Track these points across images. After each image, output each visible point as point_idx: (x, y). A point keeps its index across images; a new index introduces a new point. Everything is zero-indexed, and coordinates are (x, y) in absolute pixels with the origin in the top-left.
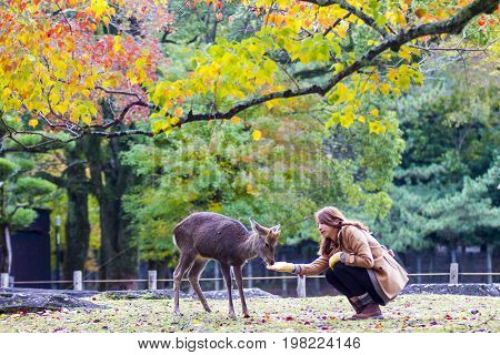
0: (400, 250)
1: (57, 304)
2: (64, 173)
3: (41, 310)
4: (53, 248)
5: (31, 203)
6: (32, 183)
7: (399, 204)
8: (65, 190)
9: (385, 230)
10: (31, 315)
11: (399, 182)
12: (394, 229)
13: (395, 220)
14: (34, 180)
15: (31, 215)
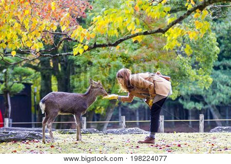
0: (217, 104)
1: (32, 138)
2: (39, 64)
3: (23, 140)
4: (33, 104)
5: (21, 80)
6: (22, 70)
7: (216, 80)
8: (39, 73)
9: (209, 93)
10: (19, 143)
11: (216, 68)
12: (214, 93)
13: (215, 88)
14: (23, 68)
15: (22, 87)
